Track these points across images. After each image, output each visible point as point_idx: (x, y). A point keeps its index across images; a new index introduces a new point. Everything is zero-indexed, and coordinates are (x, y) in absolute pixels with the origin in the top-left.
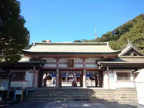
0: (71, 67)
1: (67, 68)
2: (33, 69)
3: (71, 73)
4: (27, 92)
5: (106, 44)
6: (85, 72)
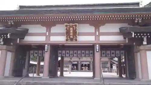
6: (99, 49)
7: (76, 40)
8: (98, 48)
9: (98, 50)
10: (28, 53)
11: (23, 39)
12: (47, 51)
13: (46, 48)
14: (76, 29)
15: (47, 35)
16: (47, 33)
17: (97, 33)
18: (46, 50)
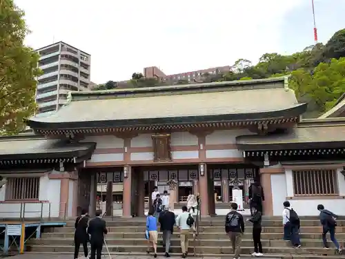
0: (163, 157)
1: (153, 162)
2: (58, 169)
4: (38, 230)
5: (282, 81)
6: (204, 172)
7: (170, 158)
8: (202, 170)
9: (202, 174)
11: (90, 159)
12: (127, 177)
13: (125, 172)
14: (169, 142)
15: (126, 151)
16: (126, 148)
17: (201, 145)
18: (125, 175)
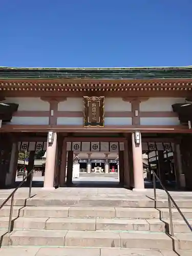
0: (94, 123)
1: (82, 128)
3: (95, 147)
6: (140, 140)
8: (138, 138)
10: (14, 145)
11: (9, 121)
12: (51, 143)
13: (50, 137)
15: (52, 114)
16: (52, 111)
